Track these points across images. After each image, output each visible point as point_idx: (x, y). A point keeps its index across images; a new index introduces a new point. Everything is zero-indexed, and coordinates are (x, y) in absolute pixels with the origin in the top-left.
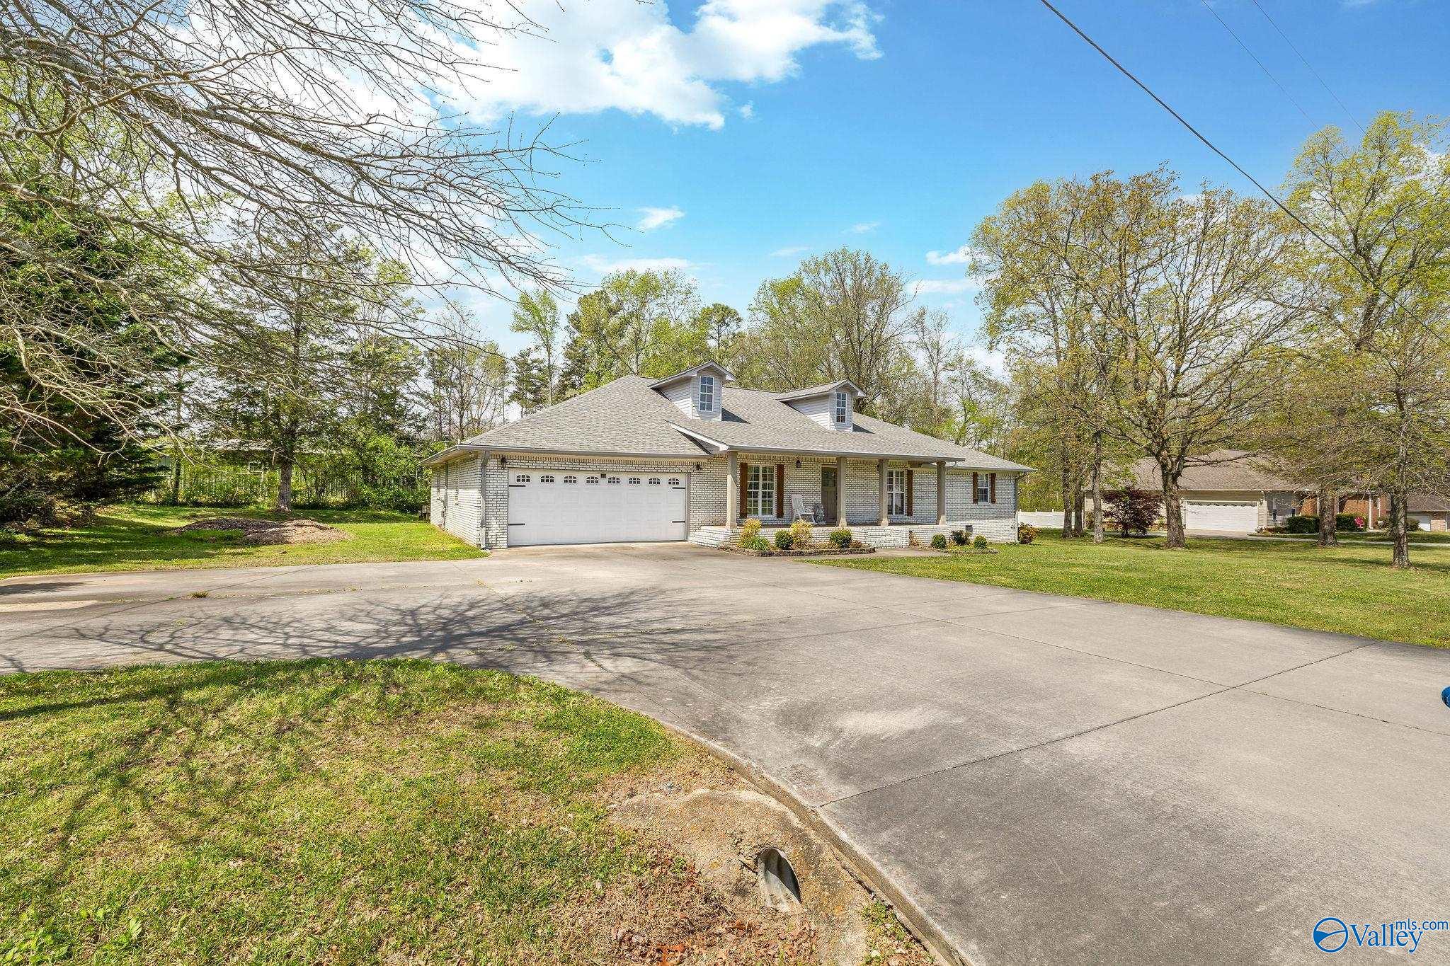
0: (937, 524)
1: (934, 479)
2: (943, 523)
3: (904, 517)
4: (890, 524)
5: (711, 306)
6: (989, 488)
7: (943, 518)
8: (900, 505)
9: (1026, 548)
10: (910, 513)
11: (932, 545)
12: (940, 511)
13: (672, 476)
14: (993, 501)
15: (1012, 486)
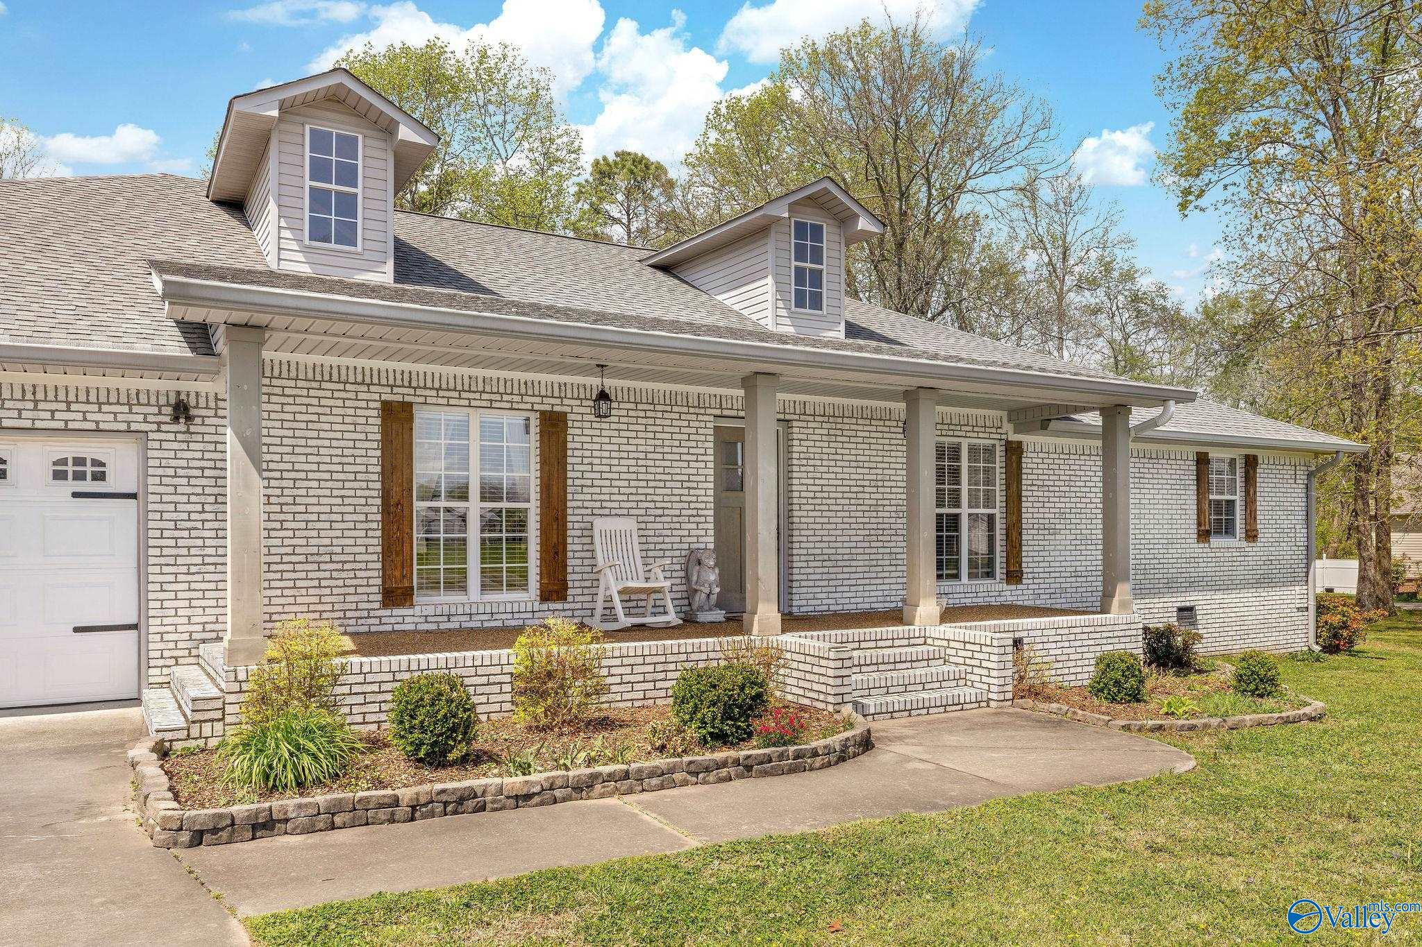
0: (1104, 610)
1: (1092, 471)
2: (1124, 605)
3: (995, 589)
4: (950, 614)
5: (611, 158)
6: (1238, 498)
7: (1123, 591)
8: (983, 548)
9: (1341, 668)
10: (1014, 576)
11: (1098, 689)
12: (1113, 572)
13: (70, 448)
14: (1251, 535)
15: (1300, 491)
